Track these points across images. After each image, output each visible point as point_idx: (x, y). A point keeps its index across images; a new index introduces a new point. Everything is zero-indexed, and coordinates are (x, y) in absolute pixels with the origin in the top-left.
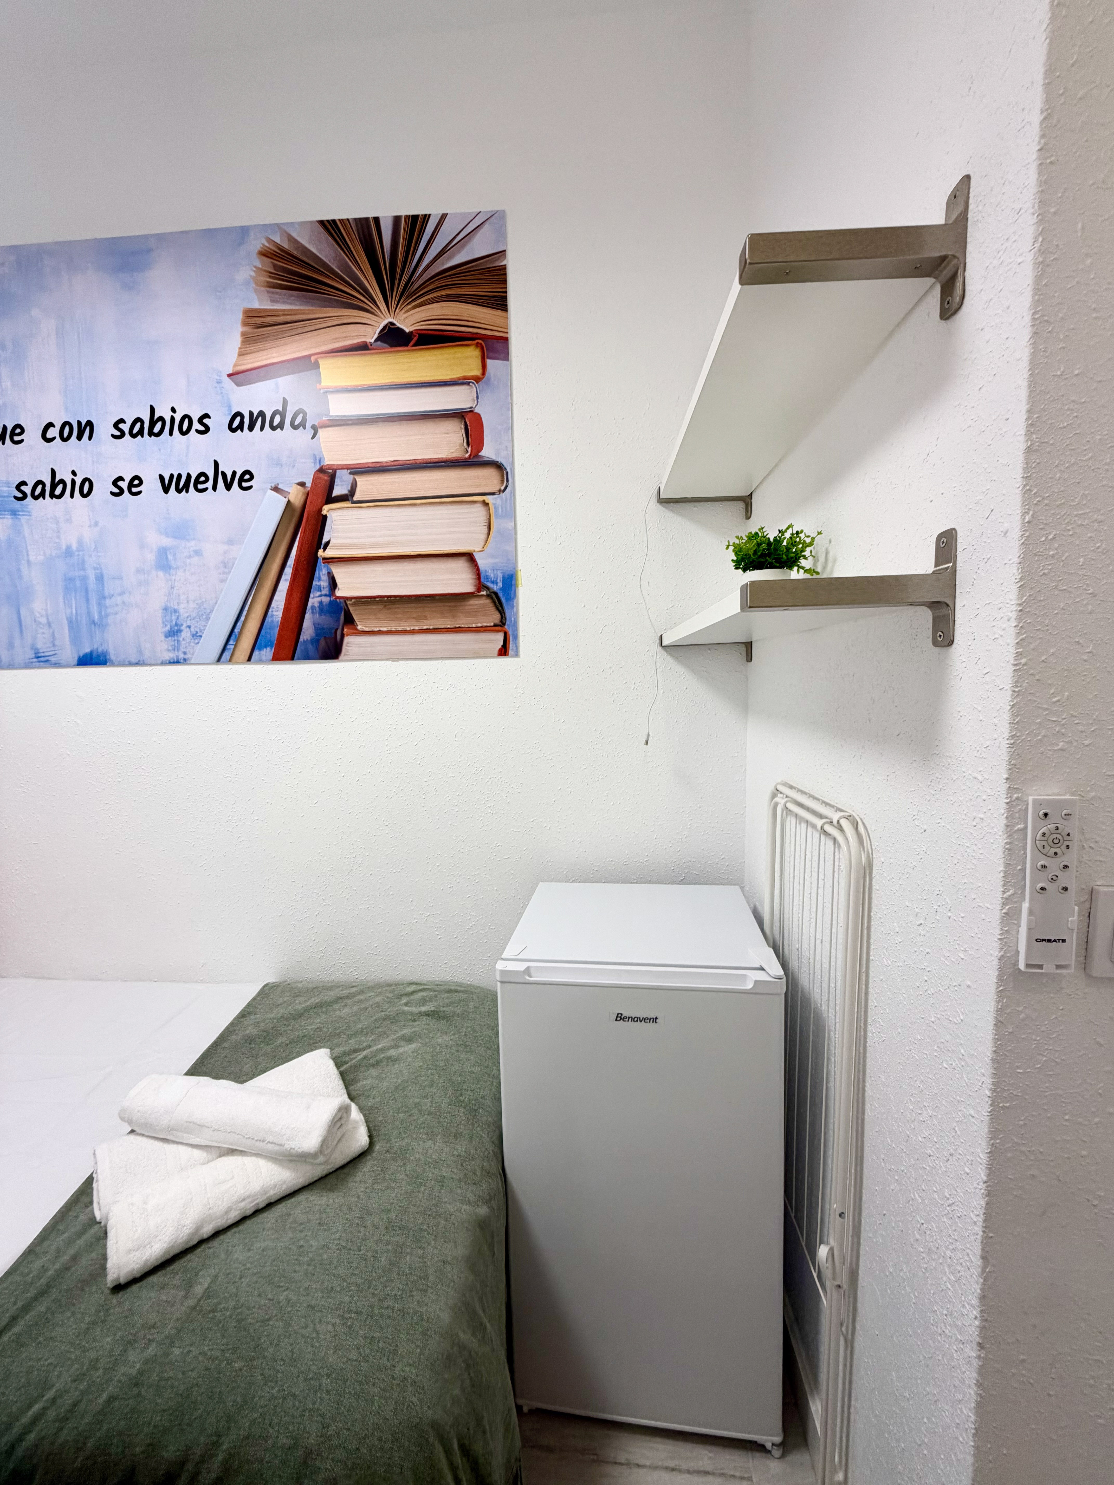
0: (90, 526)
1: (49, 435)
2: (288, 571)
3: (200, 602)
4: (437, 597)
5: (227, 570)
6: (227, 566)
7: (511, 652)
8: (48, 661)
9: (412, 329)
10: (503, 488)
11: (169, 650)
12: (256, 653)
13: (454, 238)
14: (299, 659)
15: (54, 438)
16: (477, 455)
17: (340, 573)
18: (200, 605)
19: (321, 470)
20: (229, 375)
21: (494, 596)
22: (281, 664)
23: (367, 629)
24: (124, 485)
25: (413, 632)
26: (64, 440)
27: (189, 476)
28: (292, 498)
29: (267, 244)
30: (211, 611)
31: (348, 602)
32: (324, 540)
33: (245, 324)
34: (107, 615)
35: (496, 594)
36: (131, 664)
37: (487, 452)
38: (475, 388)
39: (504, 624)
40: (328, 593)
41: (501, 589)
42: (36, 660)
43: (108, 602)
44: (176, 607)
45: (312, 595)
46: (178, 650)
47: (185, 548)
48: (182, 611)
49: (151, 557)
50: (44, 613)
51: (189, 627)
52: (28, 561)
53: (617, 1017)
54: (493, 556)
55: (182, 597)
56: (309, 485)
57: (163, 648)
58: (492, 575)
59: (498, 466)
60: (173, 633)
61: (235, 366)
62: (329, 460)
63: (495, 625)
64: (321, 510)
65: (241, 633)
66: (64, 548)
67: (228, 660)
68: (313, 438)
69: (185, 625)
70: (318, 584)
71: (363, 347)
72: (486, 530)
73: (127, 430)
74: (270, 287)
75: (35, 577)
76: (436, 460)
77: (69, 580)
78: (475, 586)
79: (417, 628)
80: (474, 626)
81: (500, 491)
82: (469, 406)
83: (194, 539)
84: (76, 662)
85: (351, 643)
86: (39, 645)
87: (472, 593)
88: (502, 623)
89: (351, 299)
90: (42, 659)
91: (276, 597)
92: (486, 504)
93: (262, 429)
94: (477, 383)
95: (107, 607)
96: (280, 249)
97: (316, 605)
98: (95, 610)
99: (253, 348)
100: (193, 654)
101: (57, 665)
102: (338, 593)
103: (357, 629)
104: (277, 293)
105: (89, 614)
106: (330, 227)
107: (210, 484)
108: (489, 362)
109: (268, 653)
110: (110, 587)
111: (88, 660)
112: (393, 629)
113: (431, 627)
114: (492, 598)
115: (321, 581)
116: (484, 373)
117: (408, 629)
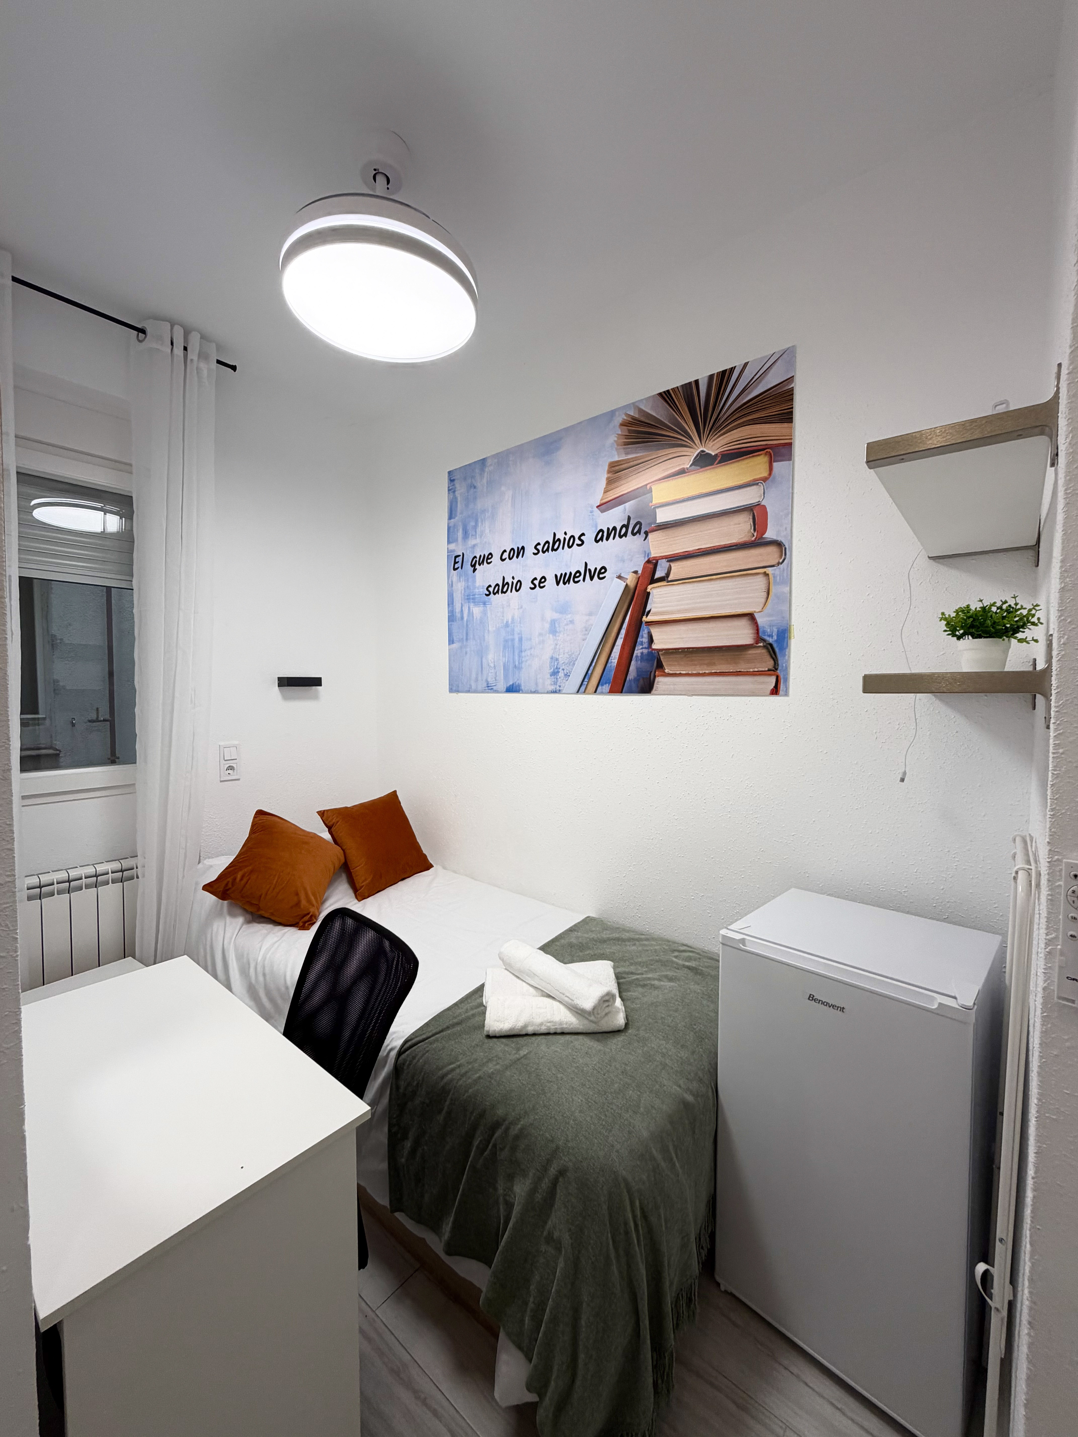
0: (518, 609)
1: (503, 557)
2: (623, 632)
3: (570, 653)
4: (724, 649)
5: (587, 632)
6: (587, 630)
7: (781, 692)
8: (492, 689)
9: (717, 452)
10: (781, 561)
11: (552, 684)
12: (600, 687)
13: (753, 378)
14: (625, 693)
15: (506, 559)
16: (761, 538)
17: (656, 632)
18: (570, 656)
19: (649, 561)
20: (597, 507)
21: (769, 647)
22: (615, 695)
23: (671, 672)
24: (536, 582)
25: (704, 675)
26: (510, 559)
27: (571, 573)
28: (628, 582)
29: (625, 418)
30: (576, 660)
31: (660, 653)
32: (647, 610)
33: (609, 472)
34: (522, 662)
35: (771, 645)
36: (532, 692)
37: (770, 534)
38: (763, 488)
39: (777, 669)
40: (647, 646)
41: (776, 641)
42: (487, 688)
43: (523, 654)
44: (557, 657)
45: (636, 648)
47: (565, 619)
48: (560, 659)
49: (547, 626)
50: (493, 661)
51: (563, 670)
52: (488, 631)
53: (810, 997)
54: (769, 615)
55: (561, 651)
56: (640, 572)
57: (548, 683)
58: (769, 630)
59: (779, 544)
60: (555, 673)
61: (601, 500)
62: (654, 554)
63: (769, 670)
64: (646, 588)
65: (592, 673)
66: (505, 622)
67: (583, 691)
68: (644, 540)
69: (561, 668)
70: (641, 640)
71: (682, 472)
72: (765, 594)
73: (540, 550)
74: (625, 445)
75: (491, 639)
76: (729, 545)
77: (506, 641)
78: (754, 639)
79: (707, 672)
80: (751, 670)
81: (779, 564)
82: (757, 501)
83: (570, 613)
84: (505, 690)
85: (661, 682)
86: (489, 680)
87: (752, 645)
88: (775, 668)
89: (677, 441)
90: (490, 688)
91: (614, 650)
92: (766, 574)
93: (614, 538)
94: (764, 482)
95: (522, 657)
96: (633, 419)
97: (639, 655)
98: (517, 658)
99: (613, 486)
100: (564, 687)
101: (497, 692)
102: (654, 646)
103: (665, 672)
104: (629, 448)
105: (514, 662)
106: (666, 396)
107: (581, 578)
108: (775, 464)
109: (606, 688)
110: (526, 645)
111: (510, 690)
112: (690, 673)
113: (718, 671)
114: (768, 649)
115: (643, 638)
116: (770, 474)
117: (701, 672)
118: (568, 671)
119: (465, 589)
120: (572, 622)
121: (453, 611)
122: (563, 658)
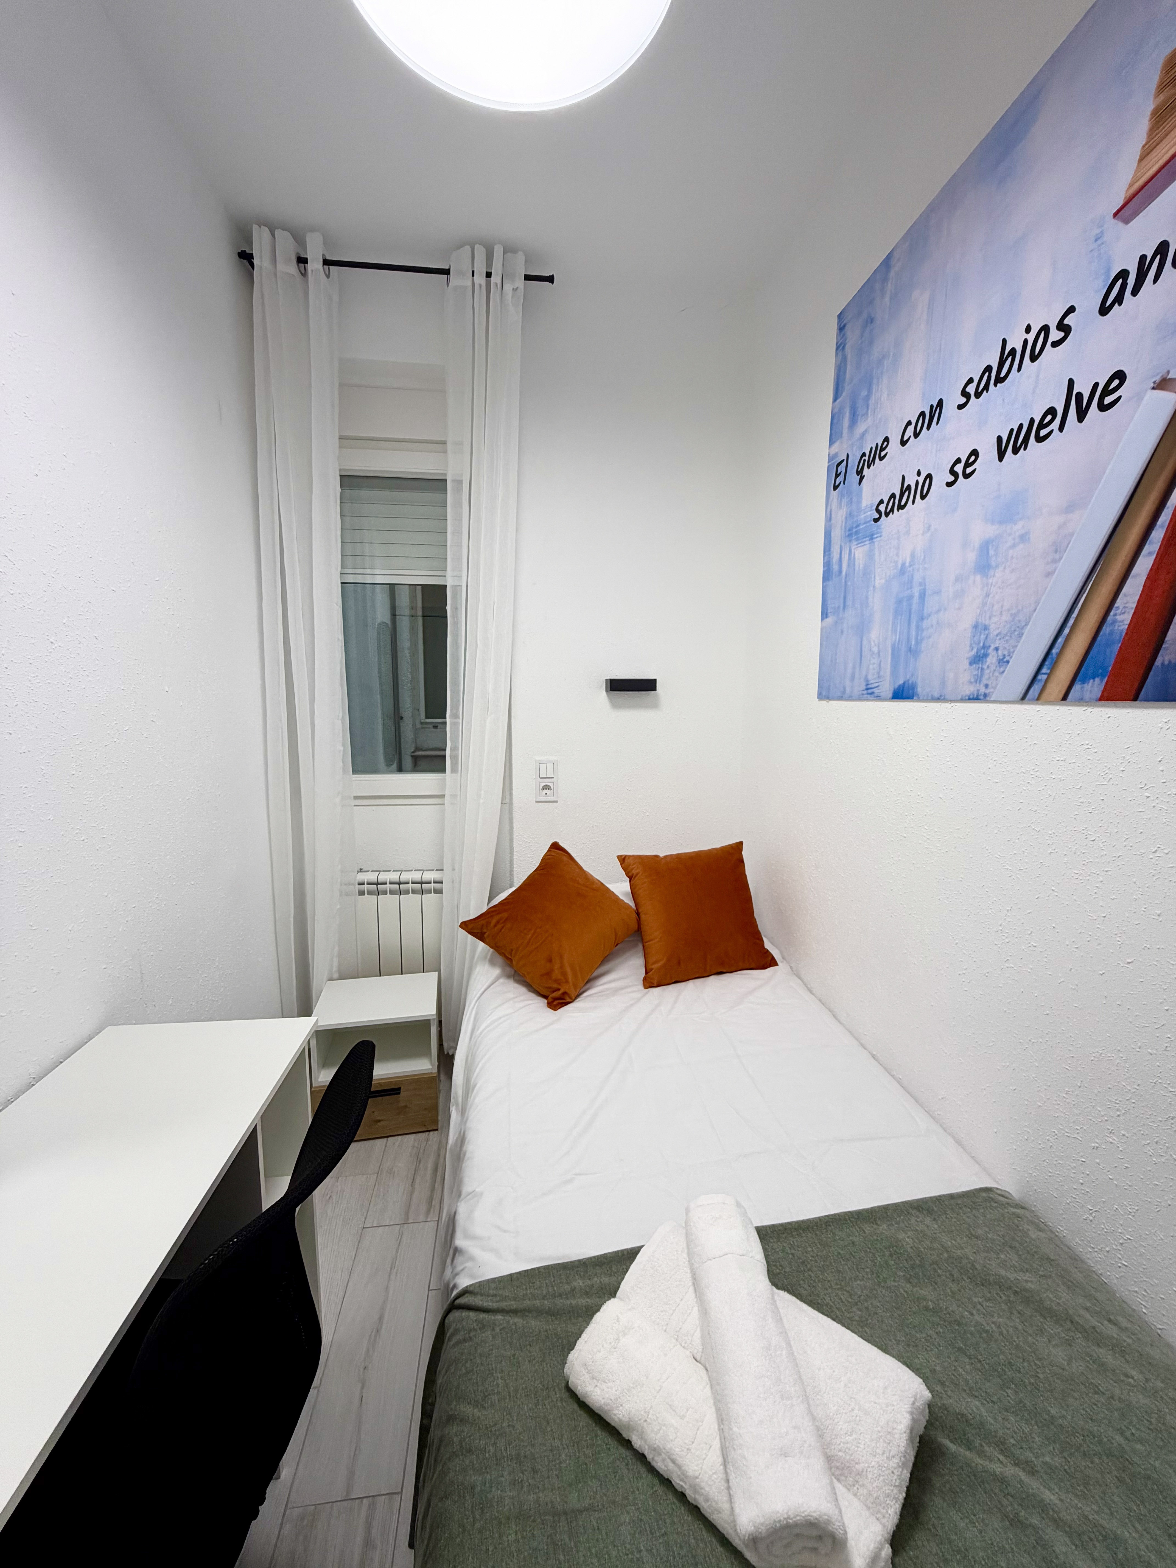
11: (971, 683)
44: (987, 623)
46: (980, 682)
51: (997, 649)
60: (978, 659)
66: (900, 566)
101: (878, 698)
118: (1006, 653)
119: (846, 518)
120: (1024, 538)
121: (829, 561)
122: (997, 624)
